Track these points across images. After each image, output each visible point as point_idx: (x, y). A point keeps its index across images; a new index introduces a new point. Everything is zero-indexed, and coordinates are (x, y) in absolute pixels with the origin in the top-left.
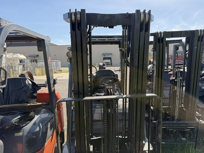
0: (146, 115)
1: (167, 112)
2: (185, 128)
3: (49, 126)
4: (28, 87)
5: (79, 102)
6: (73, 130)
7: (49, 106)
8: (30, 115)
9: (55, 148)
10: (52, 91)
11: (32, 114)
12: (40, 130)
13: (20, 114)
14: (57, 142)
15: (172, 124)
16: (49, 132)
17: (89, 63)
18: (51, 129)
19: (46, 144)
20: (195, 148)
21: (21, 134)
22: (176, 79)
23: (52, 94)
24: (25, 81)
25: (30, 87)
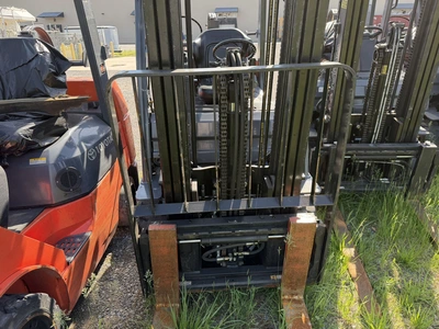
0: (313, 134)
1: (358, 126)
2: (390, 157)
3: (102, 150)
4: (43, 59)
5: (162, 78)
6: (156, 155)
7: (99, 111)
8: (57, 123)
9: (121, 195)
10: (101, 74)
11: (60, 121)
12: (83, 154)
13: (34, 120)
14: (124, 184)
15: (365, 150)
16: (105, 163)
17: (183, 14)
18: (107, 155)
19: (99, 184)
20: (405, 196)
21: (41, 161)
22: (388, 47)
23: (101, 82)
24: (33, 45)
25: (48, 60)
